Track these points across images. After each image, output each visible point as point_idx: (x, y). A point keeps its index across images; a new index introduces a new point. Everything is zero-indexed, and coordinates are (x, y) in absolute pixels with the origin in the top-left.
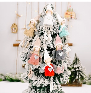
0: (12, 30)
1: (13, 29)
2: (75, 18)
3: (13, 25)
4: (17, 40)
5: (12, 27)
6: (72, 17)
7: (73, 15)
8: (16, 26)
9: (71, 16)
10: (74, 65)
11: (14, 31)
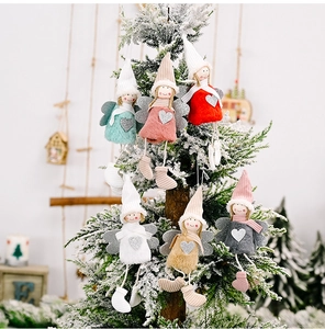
0: (50, 154)
1: (54, 151)
2: (249, 121)
3: (54, 139)
4: (63, 186)
5: (49, 143)
6: (241, 116)
7: (243, 110)
8: (61, 143)
9: (239, 112)
10: (316, 266)
11: (55, 158)
